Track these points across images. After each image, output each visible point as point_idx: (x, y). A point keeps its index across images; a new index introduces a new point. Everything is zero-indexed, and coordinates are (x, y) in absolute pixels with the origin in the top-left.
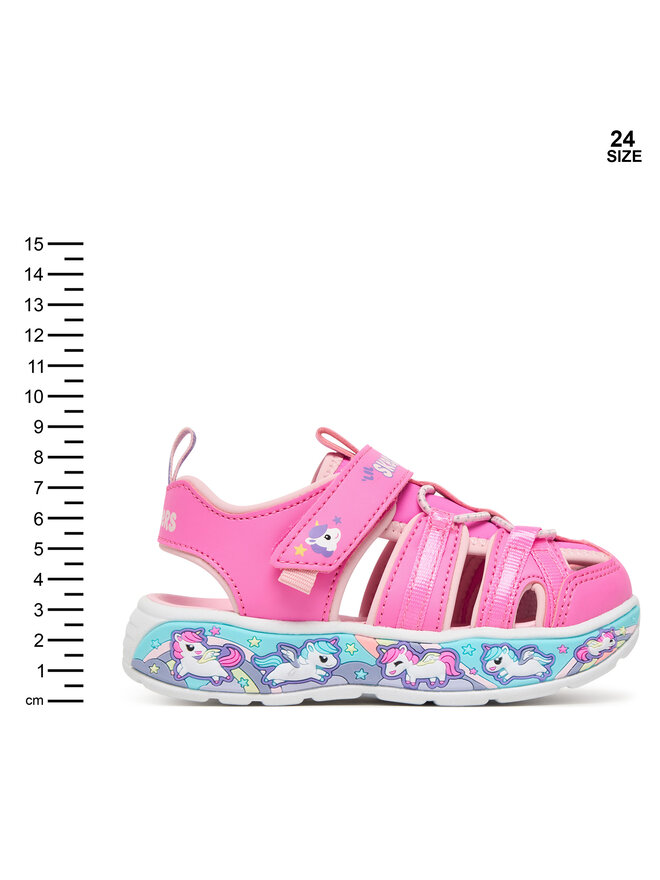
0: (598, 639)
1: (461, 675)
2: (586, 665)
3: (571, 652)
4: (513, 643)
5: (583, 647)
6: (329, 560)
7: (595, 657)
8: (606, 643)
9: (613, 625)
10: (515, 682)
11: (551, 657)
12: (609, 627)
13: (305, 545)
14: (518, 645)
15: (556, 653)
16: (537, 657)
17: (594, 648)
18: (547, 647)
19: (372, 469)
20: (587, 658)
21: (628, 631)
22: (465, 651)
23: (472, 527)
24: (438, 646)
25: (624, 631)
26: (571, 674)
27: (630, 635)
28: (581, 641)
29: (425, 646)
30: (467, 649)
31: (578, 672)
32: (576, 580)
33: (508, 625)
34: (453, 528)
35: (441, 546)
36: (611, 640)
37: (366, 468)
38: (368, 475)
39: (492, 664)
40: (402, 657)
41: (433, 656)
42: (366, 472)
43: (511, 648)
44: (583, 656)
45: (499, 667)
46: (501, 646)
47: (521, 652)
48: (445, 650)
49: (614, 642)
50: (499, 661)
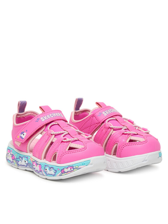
0: (67, 168)
1: (41, 171)
2: (63, 174)
3: (60, 170)
4: (49, 166)
5: (63, 169)
6: (23, 140)
7: (66, 172)
8: (69, 169)
9: (73, 165)
10: (48, 175)
11: (56, 171)
13: (19, 136)
14: (50, 166)
15: (57, 170)
16: (53, 170)
17: (66, 170)
18: (56, 168)
19: (40, 119)
20: (64, 172)
21: (80, 167)
22: (42, 165)
23: (56, 135)
24: (39, 163)
25: (77, 167)
26: (60, 176)
27: (80, 168)
28: (62, 168)
29: (38, 163)
30: (43, 165)
31: (62, 175)
32: (65, 153)
33: (50, 161)
34: (50, 135)
35: (47, 139)
36: (71, 169)
37: (38, 119)
38: (37, 121)
39: (45, 170)
40: (34, 164)
41: (38, 165)
42: (37, 120)
43: (49, 167)
44: (63, 172)
45: (46, 171)
46: (47, 166)
47: (50, 168)
48: (40, 165)
49: (72, 169)
50: (46, 170)
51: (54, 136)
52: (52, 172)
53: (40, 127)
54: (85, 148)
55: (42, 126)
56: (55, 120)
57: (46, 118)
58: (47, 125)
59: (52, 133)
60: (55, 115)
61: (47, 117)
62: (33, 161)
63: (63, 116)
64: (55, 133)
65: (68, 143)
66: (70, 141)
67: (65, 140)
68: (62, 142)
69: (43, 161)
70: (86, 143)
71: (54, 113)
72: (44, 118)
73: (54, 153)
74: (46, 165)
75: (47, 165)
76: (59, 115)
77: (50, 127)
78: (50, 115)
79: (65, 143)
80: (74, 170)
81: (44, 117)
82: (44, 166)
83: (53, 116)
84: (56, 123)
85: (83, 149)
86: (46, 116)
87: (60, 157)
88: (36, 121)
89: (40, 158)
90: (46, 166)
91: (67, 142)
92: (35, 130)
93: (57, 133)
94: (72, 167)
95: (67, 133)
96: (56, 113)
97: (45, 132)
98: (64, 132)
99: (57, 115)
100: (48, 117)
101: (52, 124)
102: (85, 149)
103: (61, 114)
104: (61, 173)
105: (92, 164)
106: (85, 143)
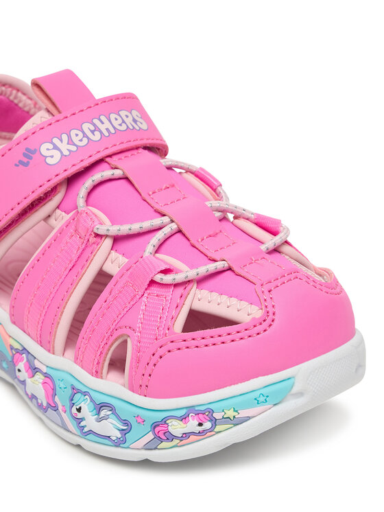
0: (184, 419)
1: (55, 408)
2: (164, 444)
3: (148, 426)
4: (95, 396)
5: (164, 422)
7: (177, 437)
8: (192, 425)
9: (210, 406)
10: (92, 436)
11: (126, 422)
12: (202, 408)
14: (99, 398)
15: (133, 421)
16: (113, 420)
17: (176, 428)
18: (127, 412)
19: (36, 151)
20: (170, 437)
21: (243, 413)
22: (59, 384)
23: (117, 239)
24: (45, 370)
25: (230, 413)
26: (147, 447)
27: (249, 418)
28: (159, 416)
29: (37, 364)
30: (62, 385)
31: (156, 448)
32: (171, 346)
33: (97, 374)
34: (92, 239)
35: (74, 258)
36: (200, 425)
37: (27, 149)
38: (25, 160)
39: (74, 410)
40: (21, 366)
41: (39, 378)
42: (25, 155)
43: (92, 400)
44: (161, 432)
45: (79, 415)
46: (85, 394)
47: (100, 407)
48: (46, 375)
49: (207, 425)
50: (79, 410)
51: (108, 243)
52: (111, 427)
53: (40, 192)
54: (267, 319)
55: (47, 187)
56: (110, 156)
57: (65, 147)
58: (72, 180)
59: (101, 230)
60: (107, 124)
61: (70, 142)
62: (12, 348)
63: (144, 126)
64: (115, 230)
65: (180, 290)
66: (190, 281)
67: (168, 279)
68: (152, 283)
69: (62, 363)
70: (271, 286)
71: (103, 118)
72: (56, 147)
73: (116, 340)
74: (78, 386)
75: (84, 389)
76: (129, 121)
77: (90, 193)
78: (86, 127)
79: (169, 293)
80: (218, 428)
81: (56, 141)
82: (70, 392)
83: (97, 137)
84: (118, 173)
85: (260, 328)
86: (65, 137)
87: (143, 362)
88: (20, 162)
89: (46, 342)
90: (79, 391)
91: (176, 285)
92: (18, 209)
93: (124, 229)
94: (205, 415)
95: (174, 226)
96: (113, 116)
97: (67, 217)
98: (158, 221)
99: (119, 121)
100: (75, 140)
101: (97, 176)
102: (265, 325)
103: (135, 113)
104: (151, 436)
105: (300, 394)
106: (265, 289)
